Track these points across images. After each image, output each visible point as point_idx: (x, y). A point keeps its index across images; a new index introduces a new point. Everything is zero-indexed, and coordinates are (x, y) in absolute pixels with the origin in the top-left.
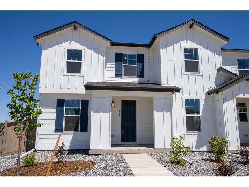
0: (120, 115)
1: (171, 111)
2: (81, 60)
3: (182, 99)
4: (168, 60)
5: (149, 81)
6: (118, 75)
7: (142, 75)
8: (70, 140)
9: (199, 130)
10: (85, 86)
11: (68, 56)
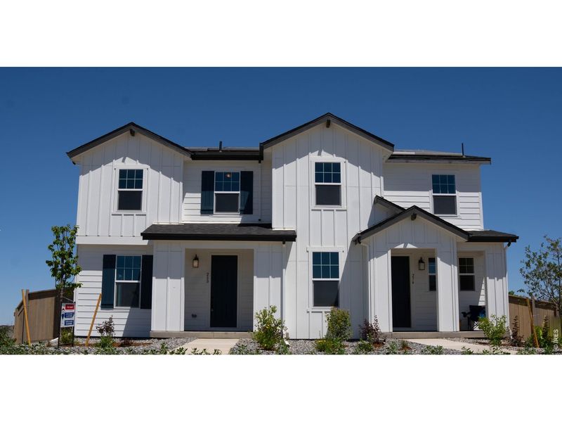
0: (208, 282)
1: (281, 276)
2: (142, 188)
3: (308, 252)
4: (285, 184)
5: (260, 220)
6: (206, 210)
7: (247, 210)
8: (125, 322)
9: (336, 304)
10: (142, 234)
11: (120, 182)
